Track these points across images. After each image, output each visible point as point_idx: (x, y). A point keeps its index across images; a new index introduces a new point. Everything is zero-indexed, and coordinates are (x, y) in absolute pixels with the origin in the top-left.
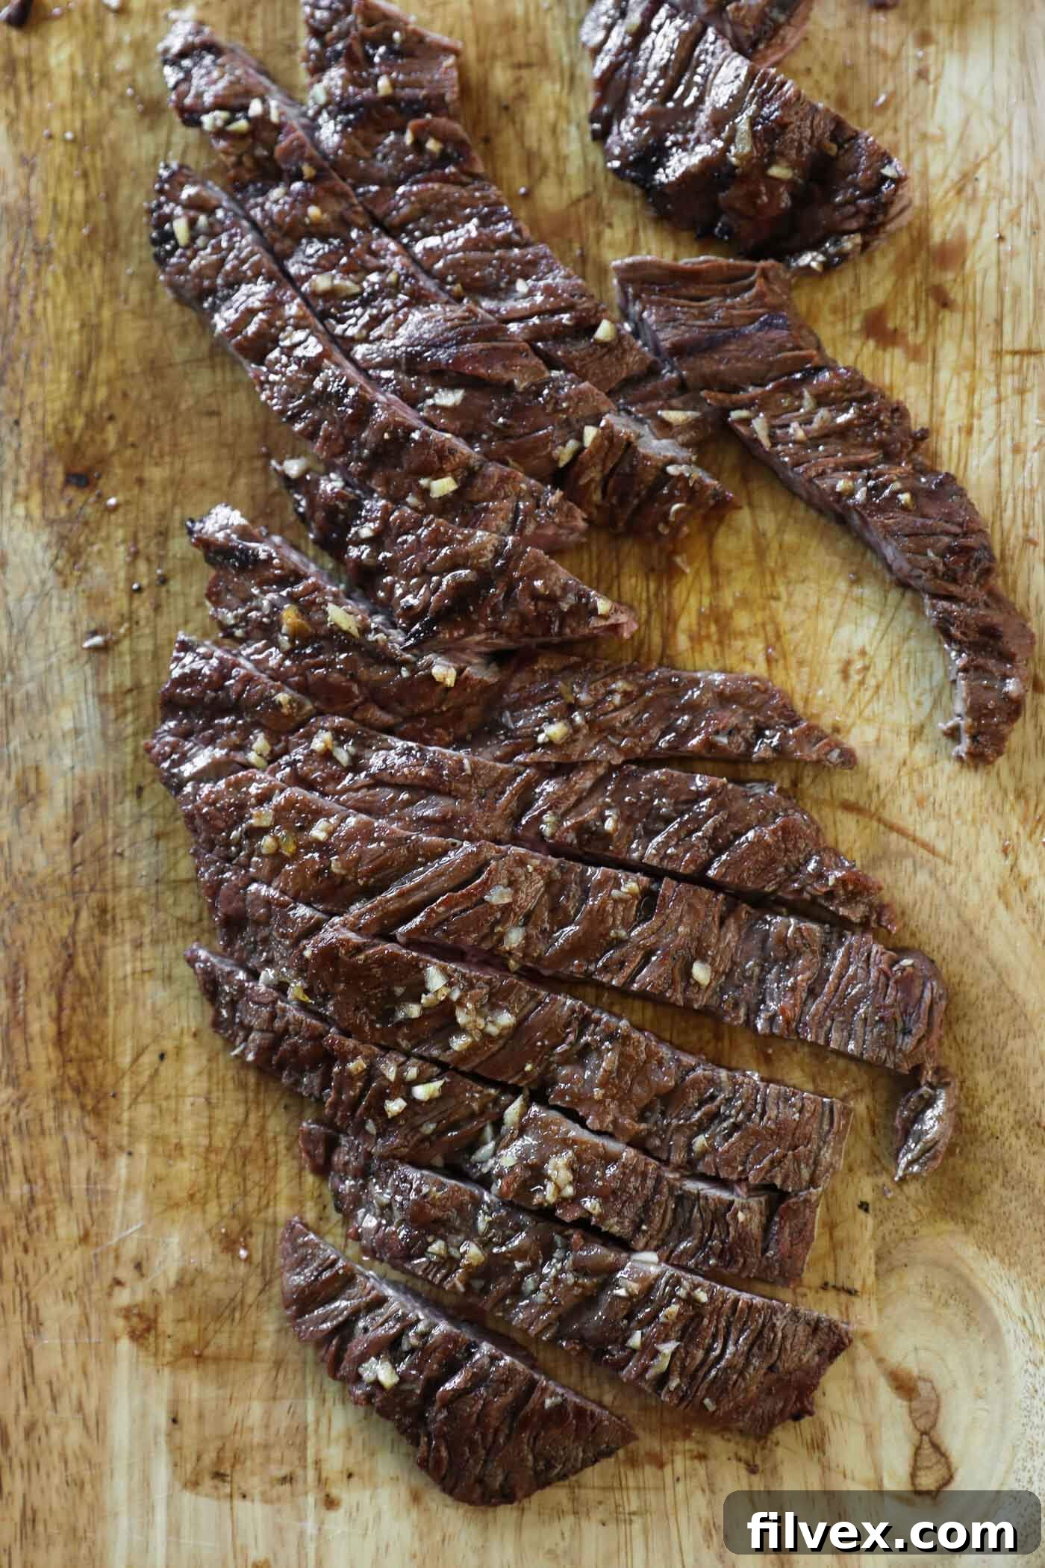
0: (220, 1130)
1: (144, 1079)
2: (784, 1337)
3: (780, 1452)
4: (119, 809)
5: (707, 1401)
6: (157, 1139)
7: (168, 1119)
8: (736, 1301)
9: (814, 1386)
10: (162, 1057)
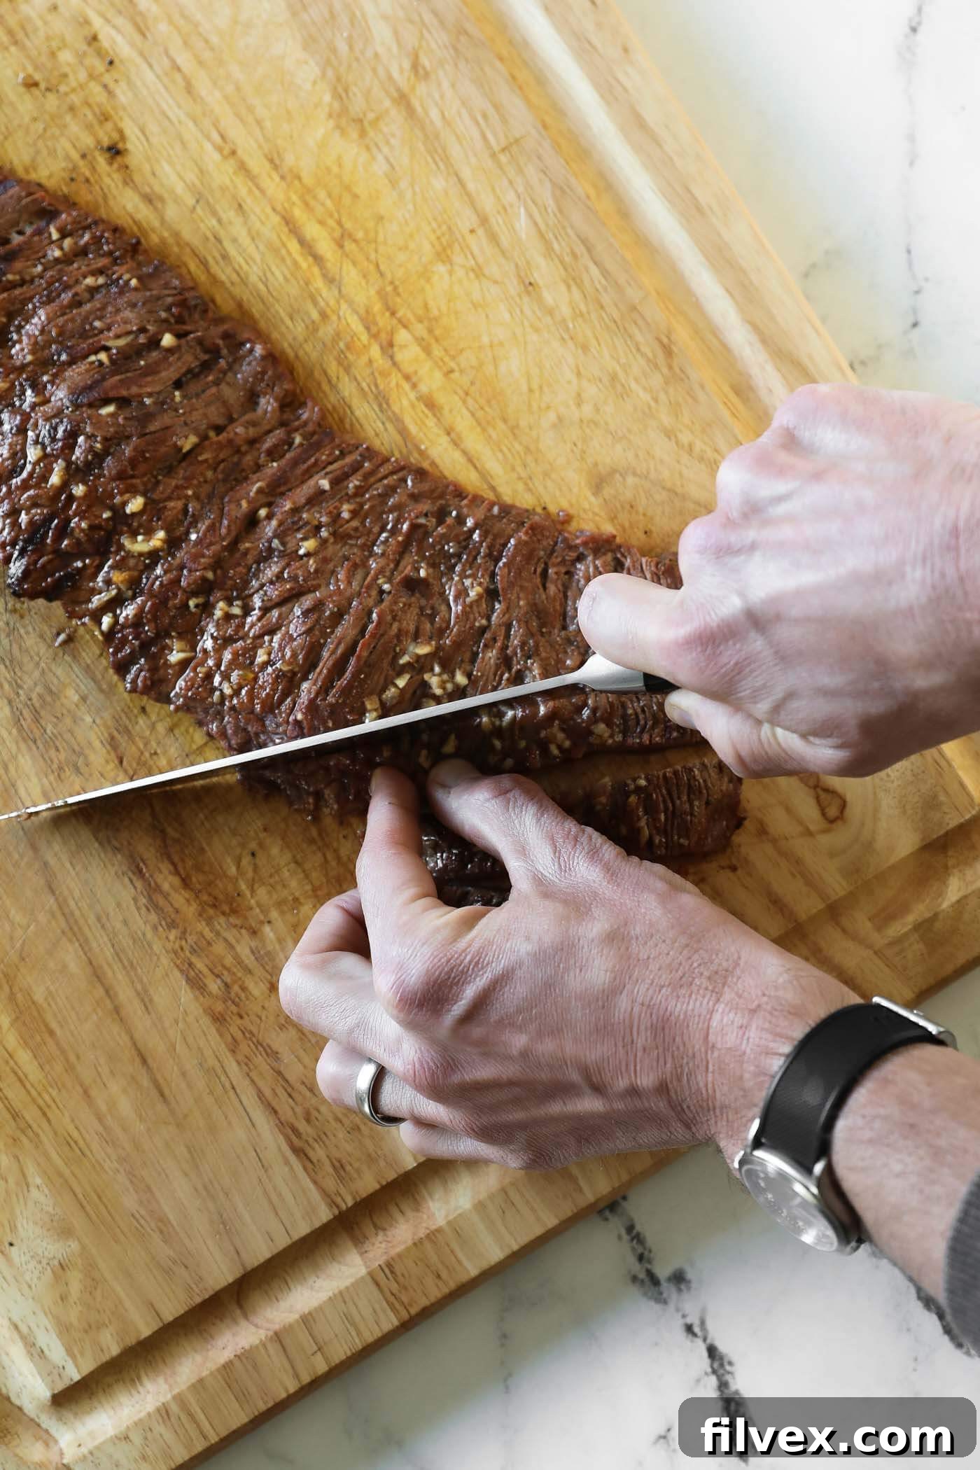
0: (314, 875)
1: (250, 874)
2: (705, 781)
3: (743, 850)
4: (137, 728)
5: (682, 841)
6: (280, 904)
7: (279, 887)
8: (665, 775)
9: (738, 802)
10: (253, 854)
